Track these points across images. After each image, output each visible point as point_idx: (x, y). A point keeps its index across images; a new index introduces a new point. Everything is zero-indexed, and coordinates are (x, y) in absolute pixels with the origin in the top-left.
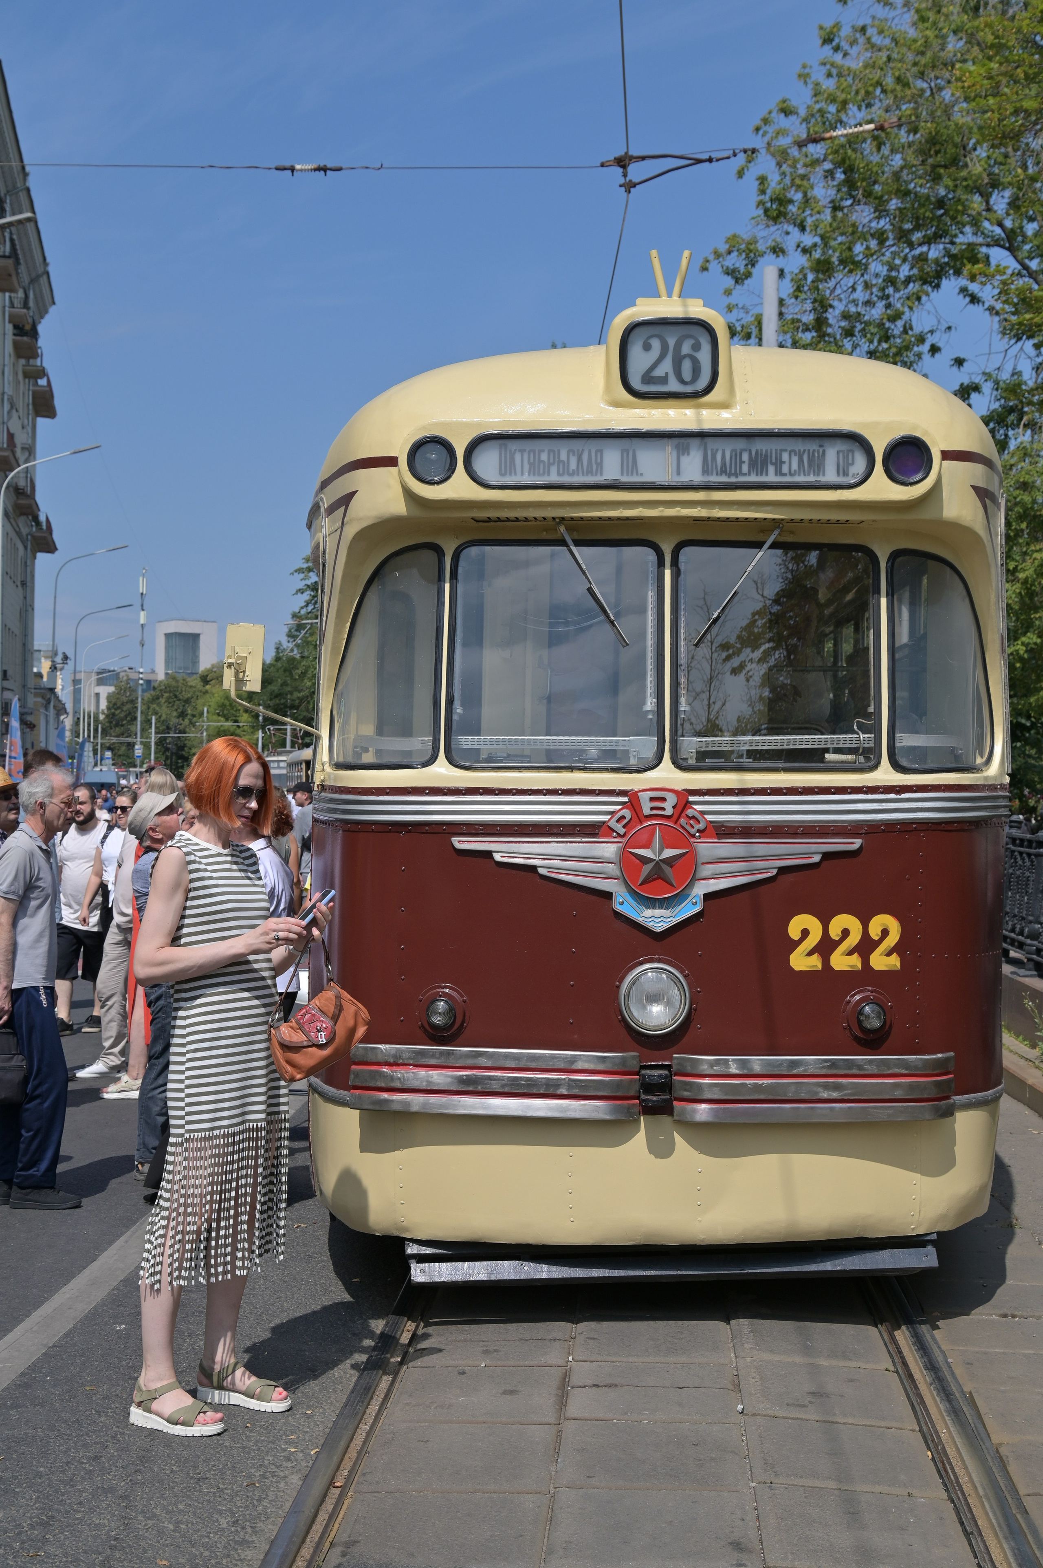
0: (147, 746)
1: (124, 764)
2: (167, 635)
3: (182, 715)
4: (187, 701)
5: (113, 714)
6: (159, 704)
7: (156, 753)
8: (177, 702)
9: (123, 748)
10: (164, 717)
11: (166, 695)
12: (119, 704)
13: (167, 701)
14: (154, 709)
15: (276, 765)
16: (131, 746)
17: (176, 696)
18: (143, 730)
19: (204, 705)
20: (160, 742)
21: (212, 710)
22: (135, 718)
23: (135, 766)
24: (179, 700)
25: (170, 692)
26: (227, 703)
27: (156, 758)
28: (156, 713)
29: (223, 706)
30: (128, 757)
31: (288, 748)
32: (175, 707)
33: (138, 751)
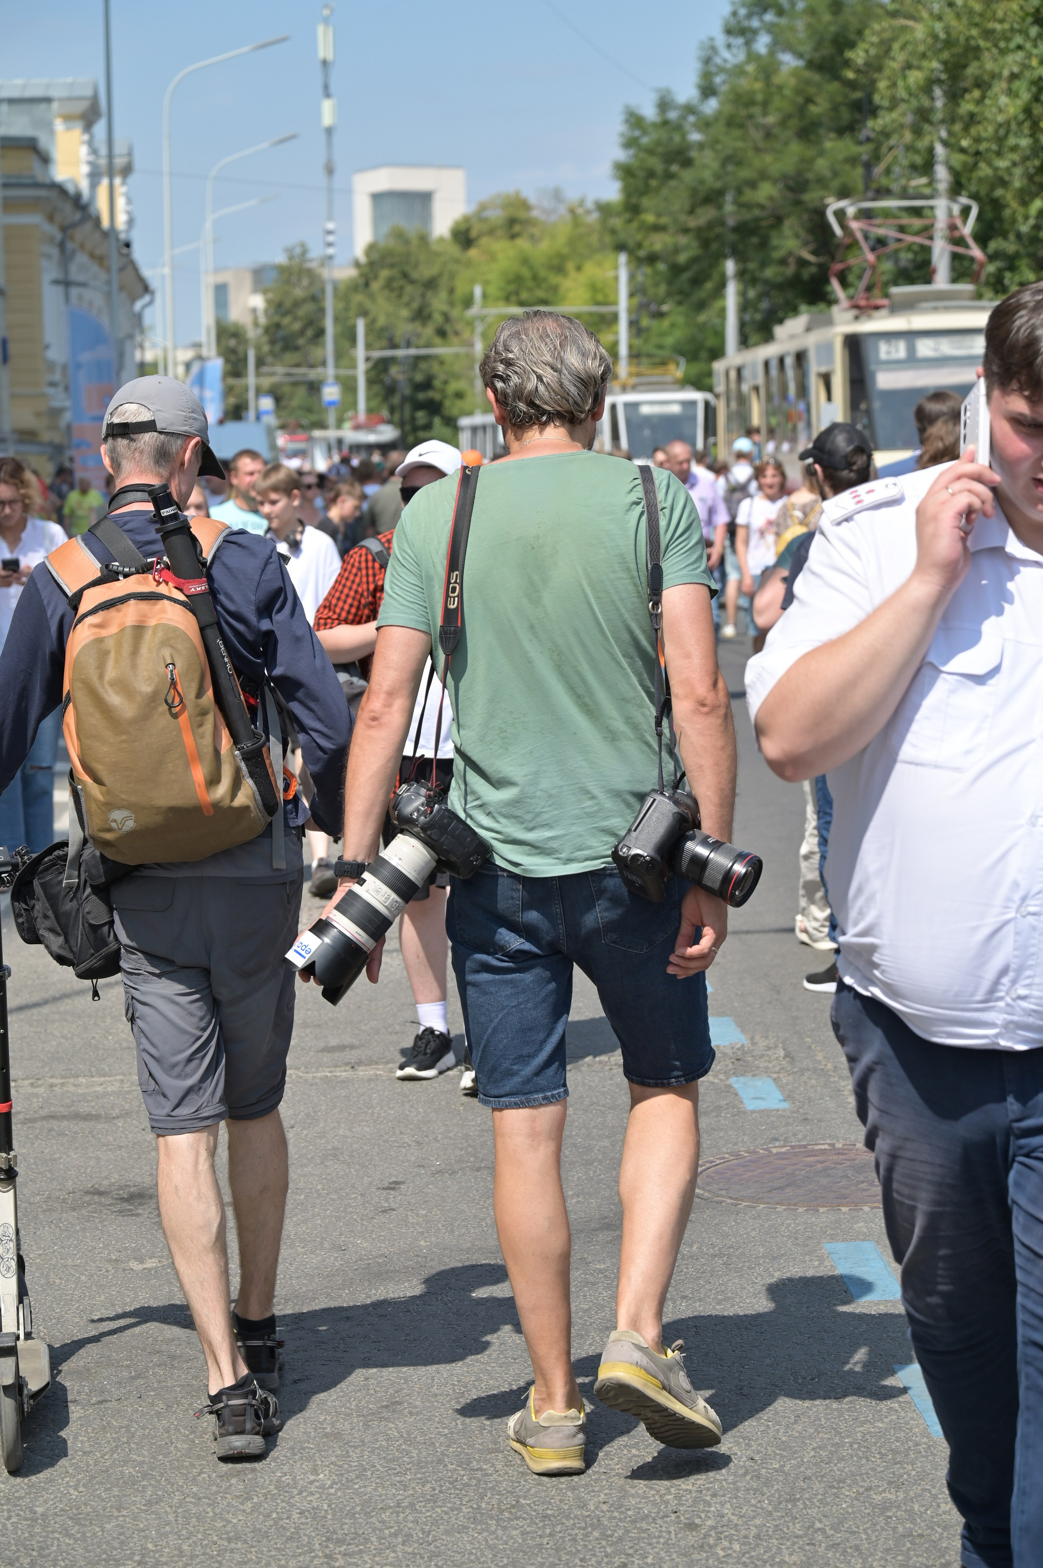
0: (349, 387)
1: (302, 427)
2: (378, 198)
3: (421, 315)
4: (431, 284)
5: (278, 326)
6: (371, 297)
7: (368, 399)
8: (409, 289)
9: (302, 391)
10: (382, 321)
11: (385, 273)
12: (288, 304)
13: (389, 285)
14: (360, 305)
15: (900, 350)
16: (314, 387)
17: (405, 275)
18: (339, 355)
19: (473, 282)
20: (379, 368)
21: (492, 290)
22: (320, 333)
23: (322, 426)
24: (412, 282)
25: (392, 266)
26: (526, 273)
27: (370, 411)
28: (364, 313)
29: (518, 279)
30: (309, 410)
31: (941, 281)
32: (406, 298)
33: (331, 393)
